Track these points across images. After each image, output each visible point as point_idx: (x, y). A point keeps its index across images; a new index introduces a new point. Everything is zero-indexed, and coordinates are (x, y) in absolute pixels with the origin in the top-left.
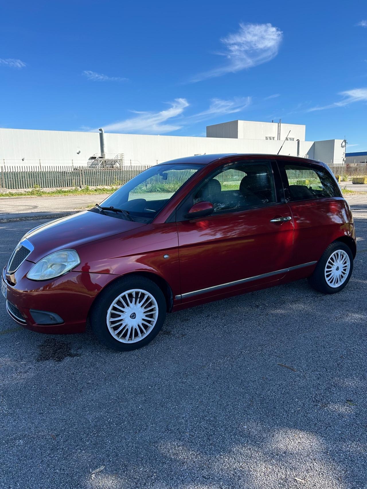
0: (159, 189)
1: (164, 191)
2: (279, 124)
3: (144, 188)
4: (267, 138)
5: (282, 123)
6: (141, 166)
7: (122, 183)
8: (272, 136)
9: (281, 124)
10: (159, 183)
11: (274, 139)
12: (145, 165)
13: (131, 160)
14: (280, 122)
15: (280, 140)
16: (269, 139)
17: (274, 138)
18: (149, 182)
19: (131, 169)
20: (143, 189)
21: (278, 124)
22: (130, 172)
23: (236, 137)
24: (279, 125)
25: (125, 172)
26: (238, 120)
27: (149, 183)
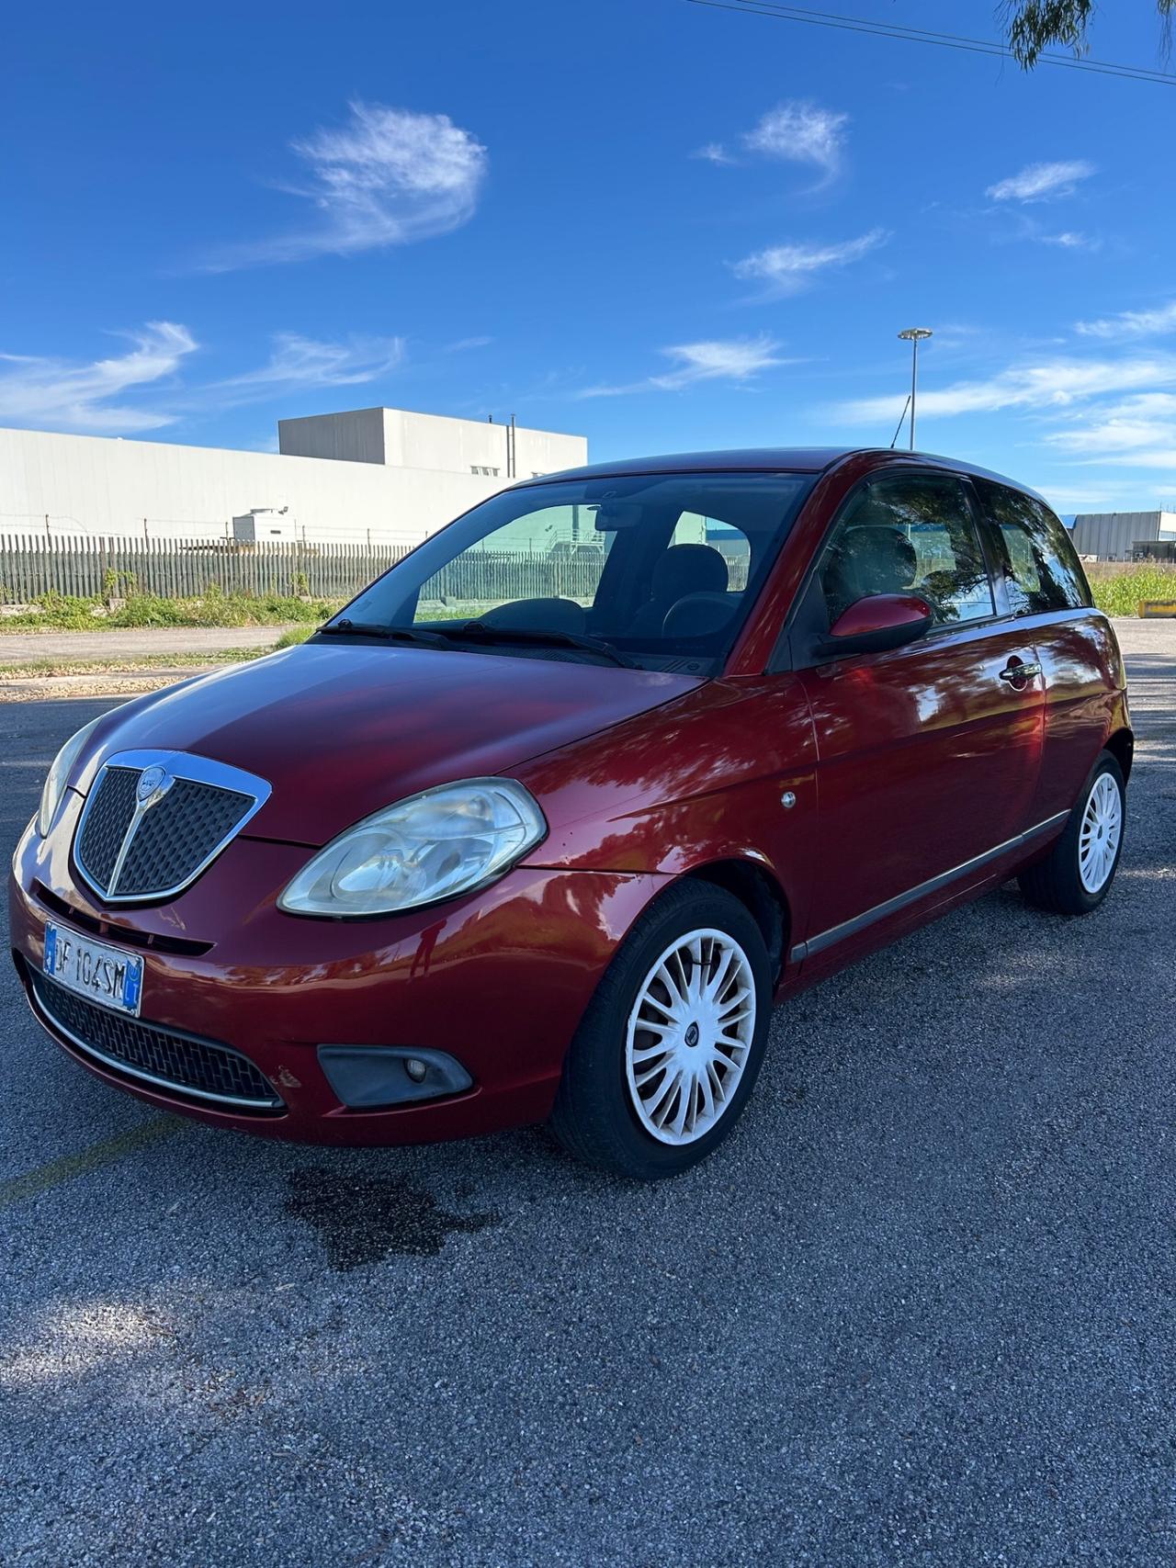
0: (157, 617)
1: (174, 621)
2: (511, 428)
3: (99, 611)
4: (475, 470)
5: (518, 427)
6: (88, 538)
7: (16, 595)
8: (490, 464)
9: (515, 429)
10: (153, 594)
11: (496, 474)
12: (102, 536)
13: (47, 516)
14: (511, 422)
15: (514, 476)
16: (481, 471)
17: (495, 471)
18: (116, 591)
19: (50, 545)
20: (94, 614)
21: (505, 427)
22: (47, 557)
23: (380, 459)
24: (511, 433)
25: (27, 556)
26: (382, 408)
27: (118, 596)
